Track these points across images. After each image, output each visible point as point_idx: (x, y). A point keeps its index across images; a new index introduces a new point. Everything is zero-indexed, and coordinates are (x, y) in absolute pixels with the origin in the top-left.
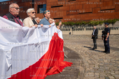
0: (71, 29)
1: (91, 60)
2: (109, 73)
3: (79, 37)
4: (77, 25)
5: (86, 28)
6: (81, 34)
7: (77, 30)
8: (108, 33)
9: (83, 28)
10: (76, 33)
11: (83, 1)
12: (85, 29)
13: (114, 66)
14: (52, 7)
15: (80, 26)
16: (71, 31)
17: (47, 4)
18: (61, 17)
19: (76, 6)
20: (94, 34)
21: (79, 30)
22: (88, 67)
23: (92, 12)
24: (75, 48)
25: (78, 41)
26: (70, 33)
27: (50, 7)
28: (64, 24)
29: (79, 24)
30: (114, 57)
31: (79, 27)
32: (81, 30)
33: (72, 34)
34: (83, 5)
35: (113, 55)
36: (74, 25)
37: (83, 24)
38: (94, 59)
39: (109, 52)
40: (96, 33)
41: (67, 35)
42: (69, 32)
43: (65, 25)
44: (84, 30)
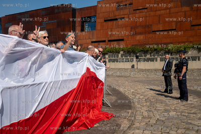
0: (135, 59)
1: (150, 111)
2: (168, 131)
3: (148, 73)
4: (146, 52)
5: (161, 58)
6: (152, 67)
7: (145, 60)
8: (185, 68)
9: (156, 57)
10: (143, 65)
11: (159, 10)
12: (159, 59)
13: (182, 122)
14: (105, 21)
15: (151, 53)
16: (135, 63)
17: (97, 15)
18: (121, 38)
19: (148, 18)
20: (164, 69)
21: (148, 60)
22: (138, 122)
23: (175, 29)
24: (133, 92)
25: (144, 79)
26: (133, 66)
27: (102, 20)
28: (122, 50)
29: (148, 51)
30: (192, 107)
31: (148, 56)
32: (152, 60)
33: (135, 67)
34: (159, 16)
35: (192, 104)
36: (139, 52)
37: (155, 50)
38: (155, 110)
39: (187, 100)
40: (170, 66)
41: (127, 69)
42: (131, 64)
43: (124, 52)
44: (156, 61)
